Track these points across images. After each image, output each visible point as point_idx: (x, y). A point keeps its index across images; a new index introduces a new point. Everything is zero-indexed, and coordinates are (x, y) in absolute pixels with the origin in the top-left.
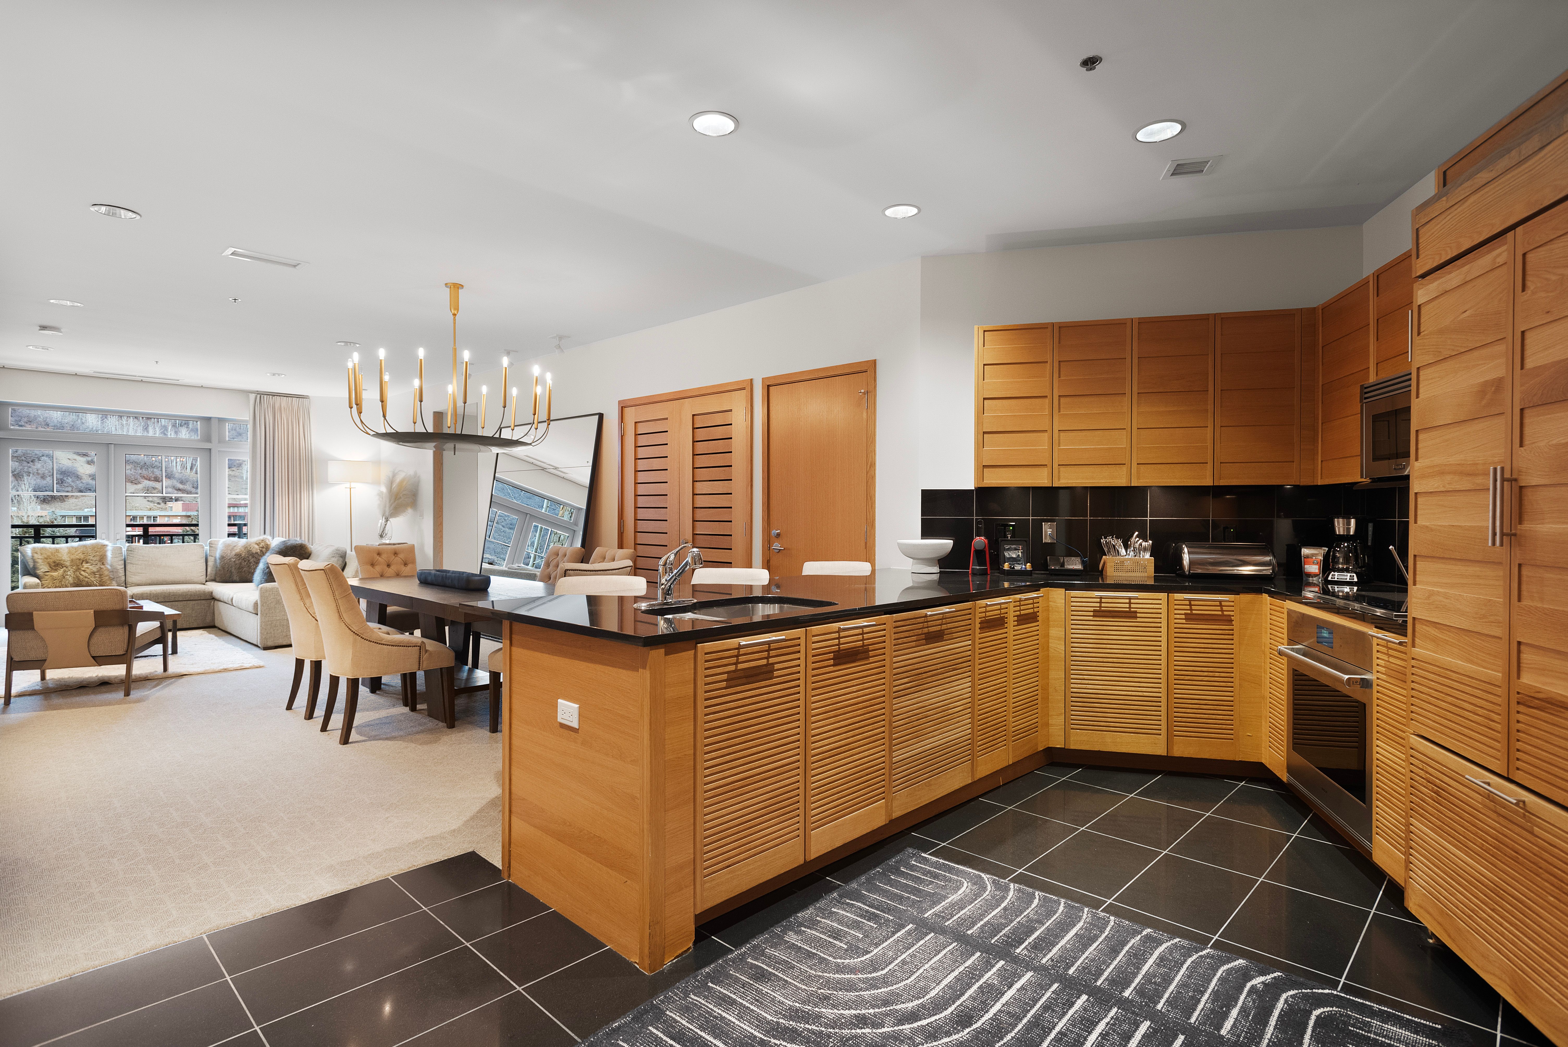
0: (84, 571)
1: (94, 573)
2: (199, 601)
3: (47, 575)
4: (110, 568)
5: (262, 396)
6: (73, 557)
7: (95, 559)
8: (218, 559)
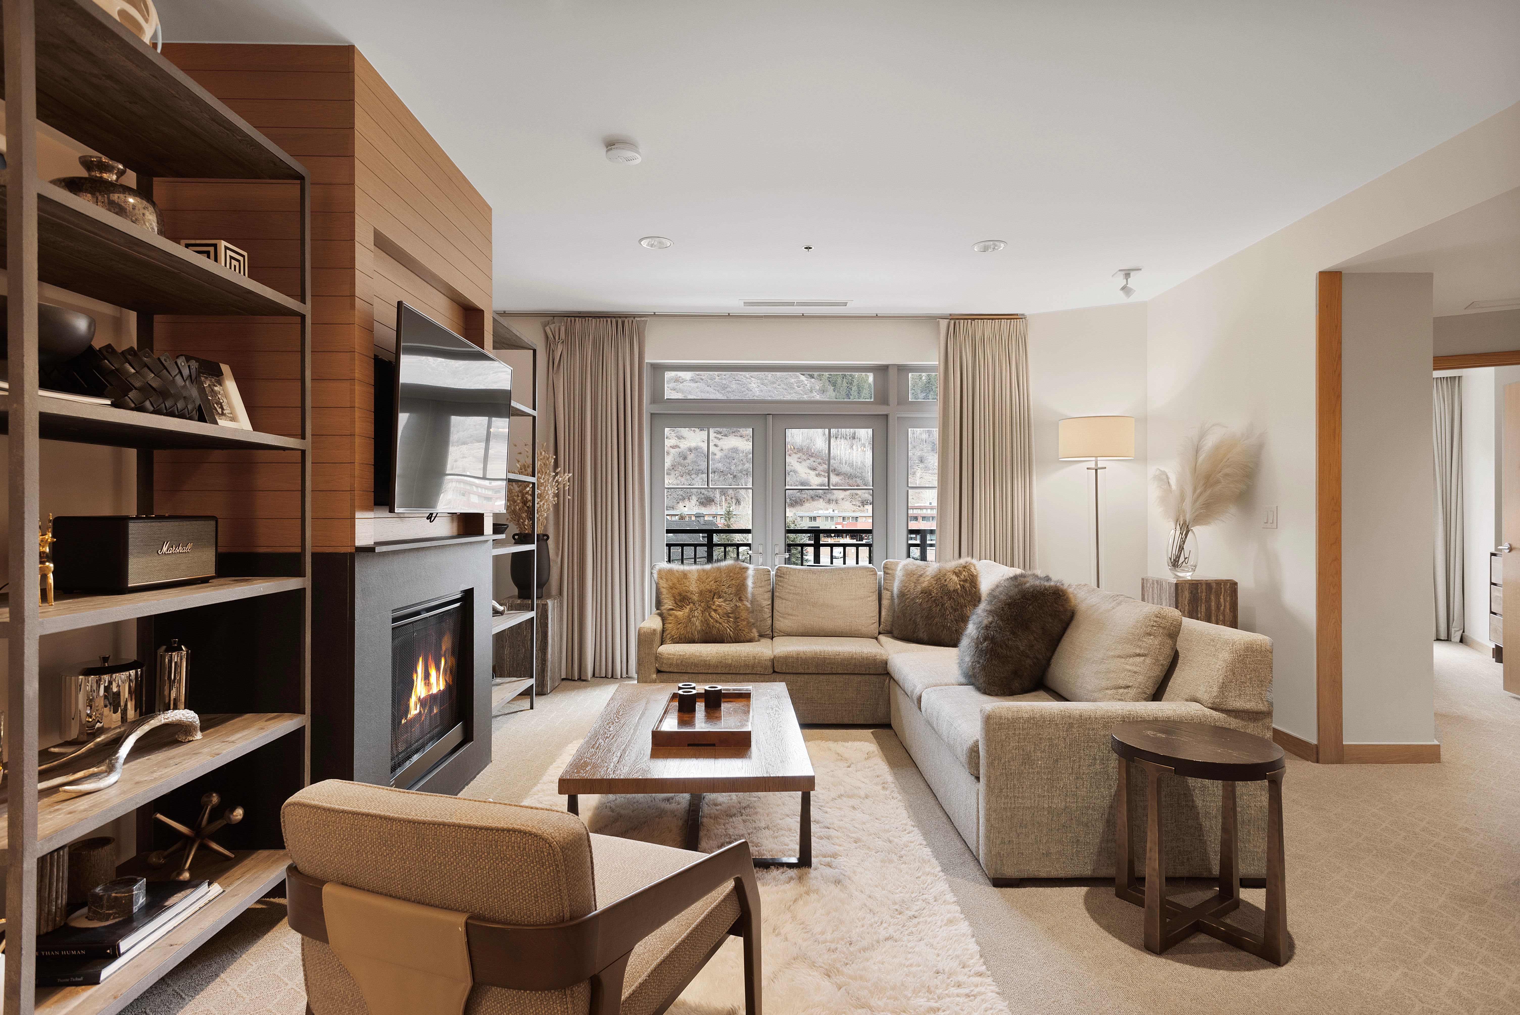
0: (715, 611)
1: (727, 615)
2: (867, 677)
3: (671, 615)
4: (749, 606)
5: (957, 321)
6: (702, 587)
7: (729, 591)
8: (895, 596)
